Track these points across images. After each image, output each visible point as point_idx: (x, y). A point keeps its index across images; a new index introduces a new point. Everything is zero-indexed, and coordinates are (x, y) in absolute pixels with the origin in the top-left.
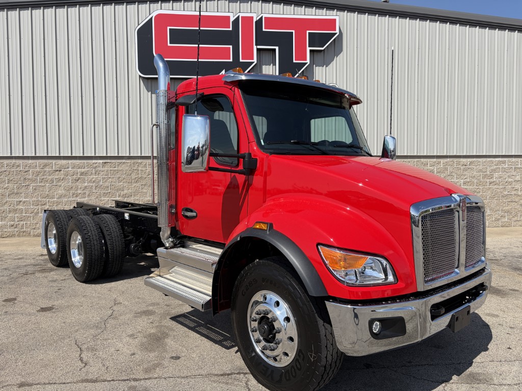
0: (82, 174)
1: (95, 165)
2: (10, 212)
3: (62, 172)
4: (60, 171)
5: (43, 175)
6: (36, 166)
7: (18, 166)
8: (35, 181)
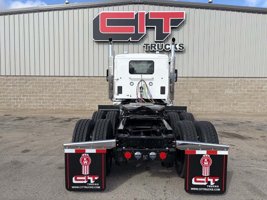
0: (68, 84)
1: (74, 80)
2: (39, 100)
3: (60, 83)
4: (60, 82)
5: (53, 84)
6: (50, 80)
7: (43, 80)
8: (49, 86)
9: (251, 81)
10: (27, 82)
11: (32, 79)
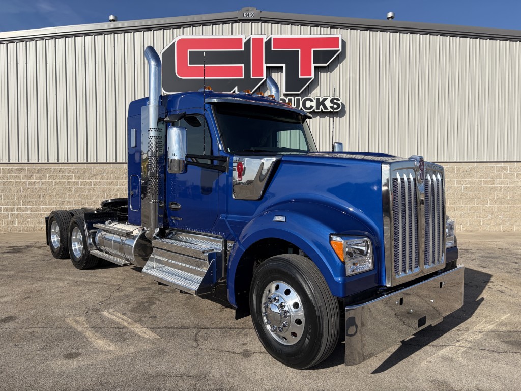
0: (115, 178)
3: (99, 176)
5: (84, 179)
6: (78, 171)
7: (64, 171)
8: (76, 184)
9: (471, 169)
10: (31, 175)
11: (42, 170)
